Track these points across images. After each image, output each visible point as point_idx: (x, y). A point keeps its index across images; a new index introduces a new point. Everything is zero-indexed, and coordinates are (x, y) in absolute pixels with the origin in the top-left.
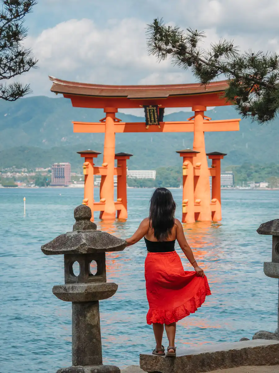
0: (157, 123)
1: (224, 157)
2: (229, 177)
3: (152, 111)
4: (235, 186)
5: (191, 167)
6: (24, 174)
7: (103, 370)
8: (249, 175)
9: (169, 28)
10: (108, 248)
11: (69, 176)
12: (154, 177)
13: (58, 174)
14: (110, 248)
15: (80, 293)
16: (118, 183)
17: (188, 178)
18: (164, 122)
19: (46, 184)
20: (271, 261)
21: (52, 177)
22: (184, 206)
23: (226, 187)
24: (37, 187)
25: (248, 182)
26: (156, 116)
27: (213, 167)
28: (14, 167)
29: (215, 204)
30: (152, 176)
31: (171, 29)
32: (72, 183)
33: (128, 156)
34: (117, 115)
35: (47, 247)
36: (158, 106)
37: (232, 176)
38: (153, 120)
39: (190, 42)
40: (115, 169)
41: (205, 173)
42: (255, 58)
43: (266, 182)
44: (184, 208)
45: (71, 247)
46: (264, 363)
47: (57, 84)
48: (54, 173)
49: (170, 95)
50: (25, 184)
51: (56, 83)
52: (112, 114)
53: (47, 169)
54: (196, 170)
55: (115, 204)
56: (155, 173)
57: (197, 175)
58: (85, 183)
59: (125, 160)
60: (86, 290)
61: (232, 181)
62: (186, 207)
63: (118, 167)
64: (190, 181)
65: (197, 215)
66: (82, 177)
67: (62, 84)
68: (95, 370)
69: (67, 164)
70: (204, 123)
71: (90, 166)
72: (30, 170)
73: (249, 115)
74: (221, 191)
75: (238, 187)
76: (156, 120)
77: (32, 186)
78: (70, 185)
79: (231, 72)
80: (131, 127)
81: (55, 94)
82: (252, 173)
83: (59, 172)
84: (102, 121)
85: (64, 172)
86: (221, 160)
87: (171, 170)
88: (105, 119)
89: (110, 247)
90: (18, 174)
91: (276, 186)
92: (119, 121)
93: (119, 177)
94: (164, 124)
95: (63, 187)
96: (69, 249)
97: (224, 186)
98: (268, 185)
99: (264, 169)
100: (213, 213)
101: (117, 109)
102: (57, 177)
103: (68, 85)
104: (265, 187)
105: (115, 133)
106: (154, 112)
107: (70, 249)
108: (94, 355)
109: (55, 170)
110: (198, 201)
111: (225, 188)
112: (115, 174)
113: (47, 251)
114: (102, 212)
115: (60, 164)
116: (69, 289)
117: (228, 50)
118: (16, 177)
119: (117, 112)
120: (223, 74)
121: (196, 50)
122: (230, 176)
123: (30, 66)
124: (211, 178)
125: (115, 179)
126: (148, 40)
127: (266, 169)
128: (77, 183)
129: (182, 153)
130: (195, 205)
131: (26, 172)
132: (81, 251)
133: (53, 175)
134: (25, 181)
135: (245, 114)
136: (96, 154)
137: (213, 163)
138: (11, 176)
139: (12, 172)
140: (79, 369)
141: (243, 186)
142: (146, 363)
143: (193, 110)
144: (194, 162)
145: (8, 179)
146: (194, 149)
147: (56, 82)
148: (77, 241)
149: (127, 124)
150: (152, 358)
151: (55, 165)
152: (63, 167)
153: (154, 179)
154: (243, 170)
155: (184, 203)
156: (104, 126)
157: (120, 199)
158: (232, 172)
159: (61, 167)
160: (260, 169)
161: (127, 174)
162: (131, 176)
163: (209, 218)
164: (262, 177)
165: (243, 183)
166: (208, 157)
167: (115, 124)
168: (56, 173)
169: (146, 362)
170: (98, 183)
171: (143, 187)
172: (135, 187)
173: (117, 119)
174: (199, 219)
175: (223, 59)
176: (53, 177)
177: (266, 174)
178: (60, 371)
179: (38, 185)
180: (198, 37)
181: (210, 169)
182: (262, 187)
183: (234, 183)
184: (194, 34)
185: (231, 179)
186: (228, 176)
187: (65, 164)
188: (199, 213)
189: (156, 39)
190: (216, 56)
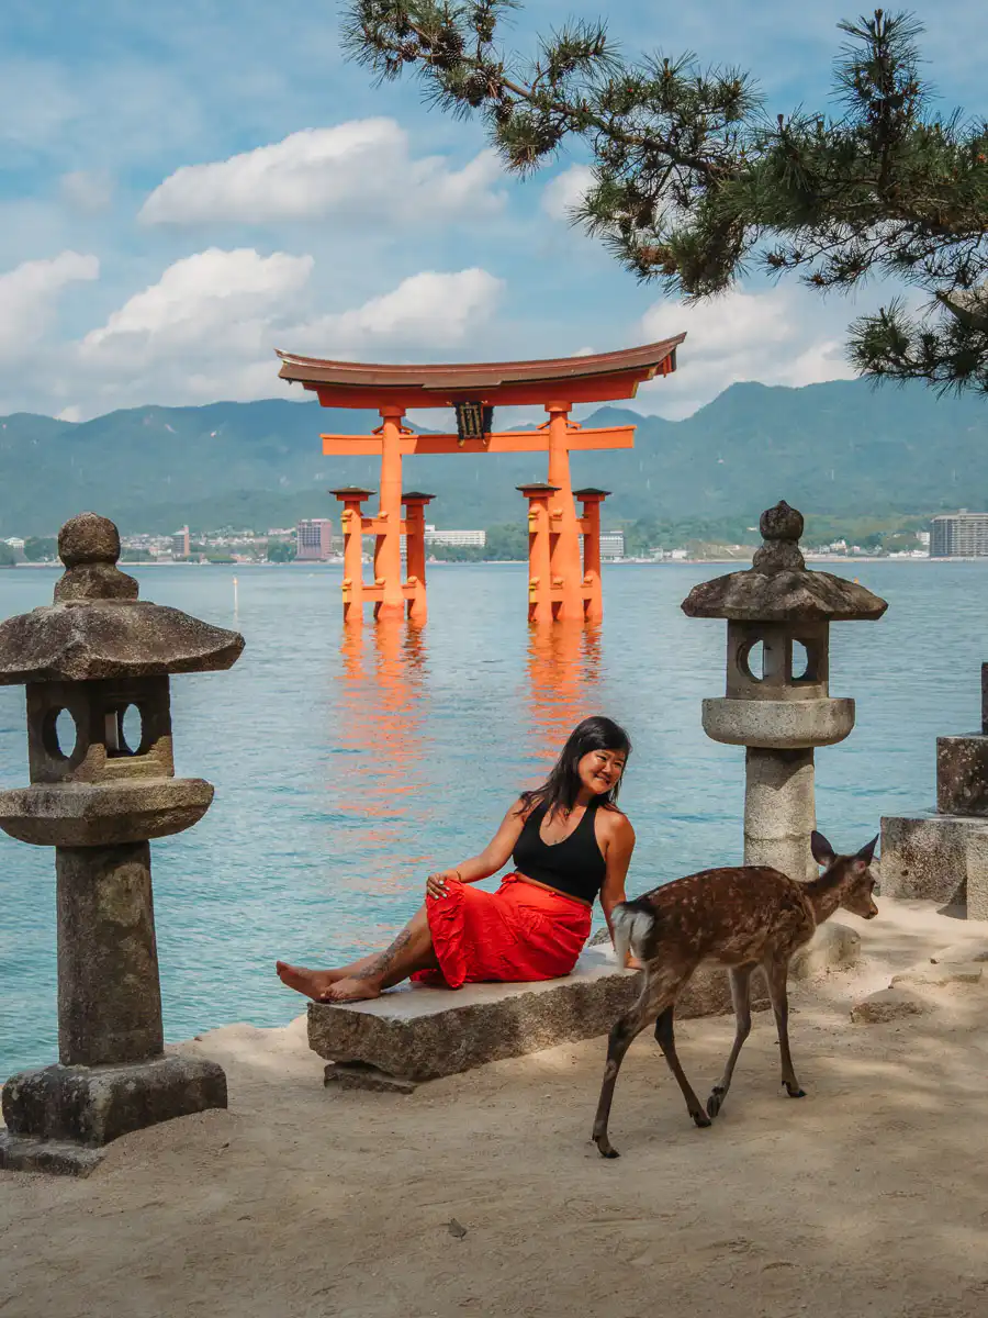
0: (479, 435)
1: (606, 498)
2: (617, 541)
3: (470, 412)
4: (627, 558)
5: (544, 517)
6: (249, 541)
7: (158, 1081)
8: (652, 538)
10: (168, 660)
11: (330, 543)
12: (482, 543)
13: (309, 540)
14: (180, 661)
15: (71, 819)
16: (408, 549)
17: (538, 538)
18: (492, 434)
19: (286, 557)
20: (724, 695)
21: (298, 545)
22: (532, 589)
23: (611, 558)
24: (272, 563)
25: (650, 550)
26: (478, 423)
27: (585, 516)
29: (591, 587)
30: (479, 541)
32: (335, 554)
33: (425, 498)
34: (404, 421)
36: (481, 404)
37: (622, 539)
38: (471, 429)
39: (475, 25)
40: (402, 523)
41: (571, 528)
42: (673, 72)
43: (683, 549)
44: (533, 594)
45: (37, 658)
46: (706, 1010)
47: (291, 365)
48: (302, 537)
49: (503, 382)
50: (249, 559)
51: (289, 363)
52: (394, 419)
53: (289, 532)
54: (554, 523)
55: (404, 587)
56: (484, 534)
57: (556, 531)
58: (345, 550)
59: (421, 507)
60: (89, 808)
61: (622, 548)
62: (536, 591)
63: (408, 518)
64: (543, 542)
65: (556, 606)
66: (341, 541)
67: (300, 364)
68: (127, 1082)
69: (324, 520)
70: (567, 434)
71: (355, 517)
72: (259, 532)
73: (656, 272)
75: (633, 558)
76: (478, 429)
77: (263, 562)
78: (332, 559)
79: (601, 125)
80: (429, 443)
81: (286, 382)
82: (658, 533)
83: (311, 535)
84: (376, 432)
85: (319, 535)
86: (601, 504)
88: (381, 429)
89: (178, 657)
90: (236, 540)
91: (702, 557)
92: (408, 431)
93: (410, 538)
95: (319, 562)
97: (608, 557)
98: (687, 553)
99: (678, 525)
100: (587, 603)
101: (404, 411)
102: (308, 545)
103: (312, 366)
104: (681, 558)
105: (400, 455)
106: (473, 413)
108: (129, 1030)
109: (303, 532)
110: (557, 580)
111: (610, 561)
112: (401, 533)
114: (379, 604)
115: (314, 520)
116: (36, 803)
117: (591, 51)
118: (233, 545)
119: (404, 415)
121: (493, 50)
122: (619, 539)
125: (403, 546)
127: (683, 526)
129: (527, 491)
130: (552, 589)
131: (252, 537)
132: (68, 673)
133: (300, 541)
134: (251, 552)
135: (644, 272)
136: (364, 495)
137: (586, 509)
138: (225, 543)
139: (226, 537)
140: (75, 1077)
141: (642, 557)
142: (326, 1035)
143: (547, 410)
144: (550, 507)
145: (218, 549)
146: (550, 482)
147: (288, 360)
148: (58, 635)
149: (420, 438)
150: (345, 1019)
151: (304, 524)
152: (317, 526)
153: (483, 546)
154: (641, 528)
155: (533, 584)
156: (381, 440)
157: (412, 579)
158: (621, 532)
159: (314, 526)
160: (672, 526)
161: (425, 533)
162: (441, 542)
163: (580, 613)
164: (676, 541)
165: (642, 550)
166: (576, 497)
167: (400, 438)
168: (305, 537)
169: (328, 1031)
171: (463, 561)
172: (449, 561)
173: (405, 428)
174: (560, 615)
176: (300, 544)
177: (682, 535)
178: (17, 1082)
179: (273, 560)
180: (497, 9)
181: (580, 521)
182: (675, 559)
183: (625, 552)
185: (621, 544)
186: (615, 539)
187: (321, 521)
188: (560, 603)
189: (368, 16)
190: (555, 74)
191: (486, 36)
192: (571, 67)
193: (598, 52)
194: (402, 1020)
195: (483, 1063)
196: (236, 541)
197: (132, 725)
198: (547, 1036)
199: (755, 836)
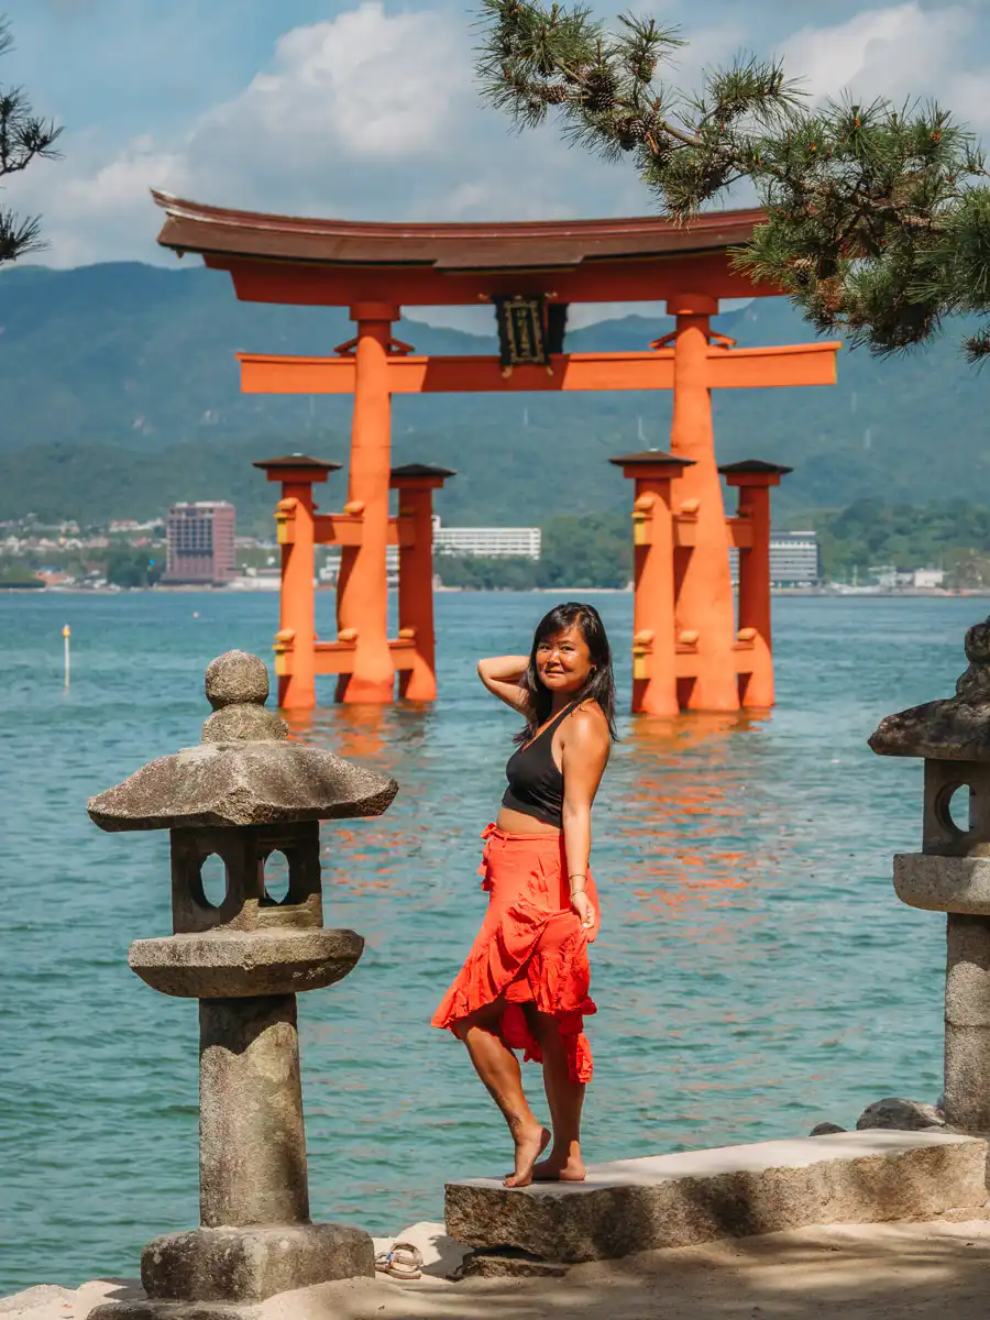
0: (540, 358)
1: (783, 478)
2: (805, 550)
3: (524, 314)
4: (824, 583)
5: (662, 517)
6: (69, 543)
7: (309, 1242)
8: (874, 545)
9: (555, 11)
10: (326, 805)
11: (231, 551)
12: (534, 551)
13: (191, 542)
14: (336, 806)
15: (227, 967)
16: (401, 572)
17: (653, 555)
18: (568, 356)
19: (144, 577)
21: (168, 554)
22: (639, 655)
23: (793, 585)
24: (116, 588)
25: (871, 569)
26: (538, 334)
27: (742, 514)
28: (30, 515)
29: (751, 649)
30: (528, 549)
31: (561, 16)
32: (241, 572)
33: (439, 476)
34: (397, 331)
35: (108, 805)
36: (546, 298)
37: (814, 547)
38: (526, 346)
39: (631, 64)
40: (390, 522)
41: (714, 538)
42: (862, 121)
43: (936, 568)
44: (640, 663)
45: (194, 802)
46: (891, 1214)
47: (180, 220)
48: (176, 537)
49: (586, 258)
50: (70, 580)
51: (177, 216)
52: (377, 326)
53: (149, 526)
54: (682, 528)
55: (393, 647)
56: (538, 535)
57: (684, 542)
58: (283, 575)
59: (429, 491)
60: (249, 956)
61: (815, 565)
62: (646, 657)
63: (402, 515)
64: (660, 566)
65: (685, 687)
66: (273, 553)
67: (199, 218)
68: (280, 1241)
69: (223, 504)
70: (709, 358)
71: (301, 512)
72: (90, 527)
73: (840, 322)
74: (773, 601)
75: (836, 586)
76: (539, 347)
77: (96, 586)
78: (232, 581)
79: (776, 172)
80: (447, 374)
81: (173, 254)
82: (887, 536)
83: (194, 533)
85: (209, 533)
86: (773, 491)
87: (596, 528)
88: (355, 343)
89: (335, 802)
90: (44, 542)
91: (973, 584)
92: (405, 350)
93: (405, 552)
94: (567, 360)
95: (208, 587)
96: (187, 810)
97: (786, 583)
98: (944, 577)
99: (927, 521)
100: (744, 680)
101: (397, 308)
102: (188, 553)
103: (221, 222)
104: (932, 585)
105: (390, 395)
106: (529, 317)
107: (191, 809)
108: (277, 1190)
109: (179, 528)
110: (688, 635)
111: (790, 590)
112: (389, 542)
113: (107, 817)
114: (345, 679)
115: (199, 505)
116: (188, 951)
117: (766, 91)
118: (37, 552)
119: (397, 317)
120: (747, 177)
121: (651, 91)
122: (808, 546)
123: (33, 150)
124: (737, 553)
125: (394, 560)
126: (481, 53)
127: (936, 523)
128: (260, 575)
129: (630, 466)
130: (678, 653)
131: (77, 536)
132: (231, 818)
133: (172, 546)
134: (73, 565)
136: (321, 471)
137: (743, 500)
138: (21, 549)
139: (25, 536)
140: (225, 1237)
141: (854, 583)
142: (466, 1218)
143: (669, 311)
144: (674, 498)
145: (7, 559)
146: (676, 449)
147: (177, 212)
148: (217, 779)
149: (433, 363)
150: (489, 1198)
151: (180, 511)
152: (207, 516)
153: (537, 558)
154: (853, 526)
155: (640, 644)
156: (352, 368)
157: (409, 632)
158: (812, 533)
159: (199, 516)
160: (915, 521)
161: (436, 541)
162: (453, 549)
163: (728, 700)
164: (922, 552)
165: (855, 570)
166: (724, 478)
167: (390, 364)
168: (183, 537)
169: (469, 1213)
170: (335, 572)
171: (496, 589)
172: (467, 588)
173: (398, 344)
174: (693, 702)
175: (749, 126)
176: (171, 551)
177: (935, 539)
179: (117, 582)
180: (657, 47)
181: (731, 523)
182: (920, 588)
183: (821, 570)
184: (645, 37)
185: (811, 556)
186: (801, 546)
187: (215, 507)
188: (693, 680)
189: (507, 51)
190: (723, 114)
191: (644, 75)
192: (740, 109)
193: (774, 91)
194: (554, 1195)
195: (639, 1250)
196: (45, 544)
197: (276, 872)
198: (708, 1228)
199: (958, 1023)
